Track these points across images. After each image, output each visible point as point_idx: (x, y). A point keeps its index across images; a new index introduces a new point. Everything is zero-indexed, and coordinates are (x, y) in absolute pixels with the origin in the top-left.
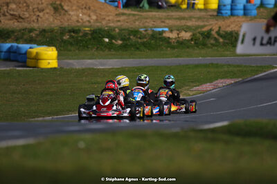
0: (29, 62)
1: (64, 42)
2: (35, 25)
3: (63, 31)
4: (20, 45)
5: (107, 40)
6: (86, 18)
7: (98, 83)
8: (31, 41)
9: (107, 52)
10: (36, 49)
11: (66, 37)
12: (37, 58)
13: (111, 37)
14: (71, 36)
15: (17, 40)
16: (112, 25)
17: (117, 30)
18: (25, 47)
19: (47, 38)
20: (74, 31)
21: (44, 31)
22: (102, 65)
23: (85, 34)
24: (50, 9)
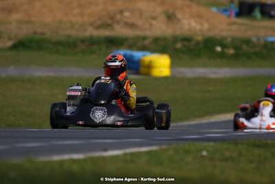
0: (142, 70)
1: (177, 50)
2: (148, 33)
3: (176, 39)
5: (219, 49)
6: (198, 27)
8: (144, 48)
9: (219, 61)
10: (149, 57)
11: (179, 46)
12: (150, 66)
13: (223, 46)
14: (184, 46)
15: (130, 47)
16: (224, 34)
17: (229, 40)
18: (138, 55)
19: (160, 46)
21: (156, 40)
23: (198, 43)
24: (163, 18)
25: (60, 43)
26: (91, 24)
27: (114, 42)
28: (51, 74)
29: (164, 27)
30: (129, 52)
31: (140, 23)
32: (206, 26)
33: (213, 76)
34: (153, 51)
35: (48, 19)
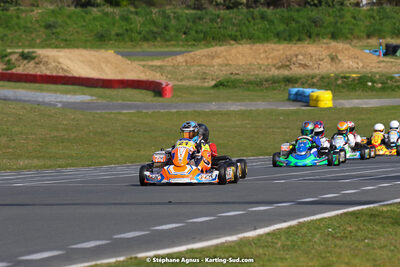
0: (311, 103)
1: (338, 85)
2: (317, 72)
3: (337, 78)
4: (305, 90)
5: (370, 84)
6: (355, 65)
7: (362, 119)
8: (313, 85)
9: (370, 93)
10: (317, 93)
11: (339, 82)
12: (317, 100)
13: (373, 82)
14: (343, 82)
15: (303, 85)
16: (374, 70)
17: (378, 76)
18: (308, 91)
19: (325, 83)
20: (345, 77)
21: (323, 78)
22: (366, 104)
23: (354, 79)
24: (328, 59)
25: (250, 82)
26: (274, 66)
27: (290, 81)
28: (243, 108)
29: (329, 66)
30: (301, 89)
31: (311, 63)
32: (361, 64)
33: (364, 106)
34: (320, 88)
35: (241, 62)
